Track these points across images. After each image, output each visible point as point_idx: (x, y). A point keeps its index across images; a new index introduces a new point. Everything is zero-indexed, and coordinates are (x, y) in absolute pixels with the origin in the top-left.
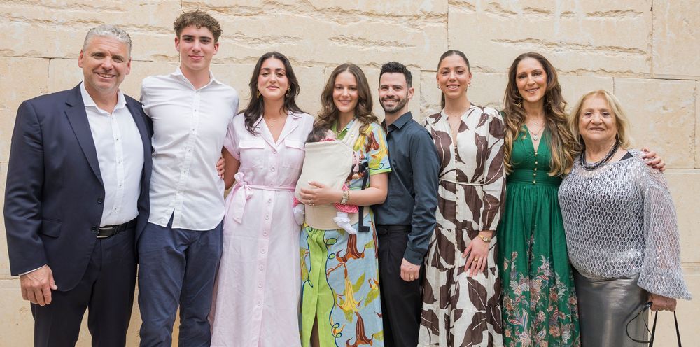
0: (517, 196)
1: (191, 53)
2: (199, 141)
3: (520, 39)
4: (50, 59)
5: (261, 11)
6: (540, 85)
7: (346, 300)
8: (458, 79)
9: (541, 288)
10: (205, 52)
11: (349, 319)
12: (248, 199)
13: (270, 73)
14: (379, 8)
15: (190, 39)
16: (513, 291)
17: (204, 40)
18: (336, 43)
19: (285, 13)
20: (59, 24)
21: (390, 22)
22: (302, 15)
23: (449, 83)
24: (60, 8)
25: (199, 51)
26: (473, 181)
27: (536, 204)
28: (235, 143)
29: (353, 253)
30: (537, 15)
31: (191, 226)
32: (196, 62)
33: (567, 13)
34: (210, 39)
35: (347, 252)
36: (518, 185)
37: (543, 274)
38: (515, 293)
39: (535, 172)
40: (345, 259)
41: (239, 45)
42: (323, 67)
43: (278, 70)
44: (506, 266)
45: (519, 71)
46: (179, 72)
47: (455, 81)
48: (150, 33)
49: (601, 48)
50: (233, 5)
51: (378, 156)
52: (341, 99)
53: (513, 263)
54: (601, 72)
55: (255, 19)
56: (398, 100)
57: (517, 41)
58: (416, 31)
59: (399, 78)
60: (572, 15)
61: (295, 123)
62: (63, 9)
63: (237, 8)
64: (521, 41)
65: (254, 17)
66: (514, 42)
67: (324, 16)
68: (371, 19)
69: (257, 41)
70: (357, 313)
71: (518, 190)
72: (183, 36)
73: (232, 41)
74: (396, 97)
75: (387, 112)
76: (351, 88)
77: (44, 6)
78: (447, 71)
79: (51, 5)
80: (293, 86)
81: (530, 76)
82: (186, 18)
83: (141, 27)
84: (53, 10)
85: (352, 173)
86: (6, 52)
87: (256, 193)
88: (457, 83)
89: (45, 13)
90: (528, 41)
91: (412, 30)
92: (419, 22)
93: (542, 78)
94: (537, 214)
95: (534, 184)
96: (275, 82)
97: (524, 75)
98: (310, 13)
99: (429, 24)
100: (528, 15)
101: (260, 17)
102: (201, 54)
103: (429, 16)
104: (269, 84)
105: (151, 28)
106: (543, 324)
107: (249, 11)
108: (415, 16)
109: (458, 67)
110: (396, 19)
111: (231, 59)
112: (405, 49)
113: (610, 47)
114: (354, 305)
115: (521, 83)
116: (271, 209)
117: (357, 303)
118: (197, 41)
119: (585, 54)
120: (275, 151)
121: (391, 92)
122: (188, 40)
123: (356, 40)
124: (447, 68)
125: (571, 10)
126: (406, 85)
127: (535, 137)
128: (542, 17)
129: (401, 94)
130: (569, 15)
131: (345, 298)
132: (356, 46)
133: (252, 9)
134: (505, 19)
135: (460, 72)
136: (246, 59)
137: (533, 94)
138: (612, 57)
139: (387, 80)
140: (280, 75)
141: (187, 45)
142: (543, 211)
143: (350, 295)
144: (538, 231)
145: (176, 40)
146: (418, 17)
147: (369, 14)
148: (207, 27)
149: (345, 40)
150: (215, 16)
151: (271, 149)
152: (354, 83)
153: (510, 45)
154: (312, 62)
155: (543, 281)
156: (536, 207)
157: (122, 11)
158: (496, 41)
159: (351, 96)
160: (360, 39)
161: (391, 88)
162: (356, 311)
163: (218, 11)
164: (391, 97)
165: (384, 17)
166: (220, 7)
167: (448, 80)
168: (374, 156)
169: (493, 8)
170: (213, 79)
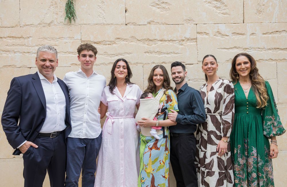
0: (239, 119)
1: (85, 62)
2: (90, 99)
3: (231, 47)
4: (30, 68)
5: (114, 42)
6: (247, 68)
7: (148, 168)
8: (212, 67)
9: (253, 162)
10: (91, 61)
11: (149, 176)
12: (113, 123)
13: (120, 67)
14: (165, 38)
15: (85, 56)
16: (240, 162)
17: (91, 56)
18: (148, 54)
19: (125, 42)
20: (33, 53)
21: (171, 43)
22: (132, 43)
23: (208, 69)
24: (33, 47)
25: (89, 61)
26: (214, 112)
27: (249, 123)
28: (105, 99)
29: (155, 147)
30: (238, 36)
31: (90, 137)
32: (88, 66)
33: (253, 34)
34: (93, 55)
35: (153, 146)
36: (240, 114)
37: (253, 155)
38: (240, 163)
39: (247, 107)
40: (151, 149)
41: (106, 58)
42: (142, 65)
43: (124, 66)
44: (235, 152)
45: (237, 62)
46: (80, 70)
47: (210, 68)
48: (69, 55)
49: (270, 49)
50: (102, 40)
51: (172, 105)
52: (157, 80)
53: (239, 150)
54: (270, 60)
55: (112, 46)
56: (181, 78)
57: (229, 48)
58: (183, 46)
59: (179, 68)
60: (255, 35)
61: (130, 89)
62: (34, 47)
63: (104, 42)
64: (231, 48)
65: (112, 45)
66: (228, 49)
67: (142, 43)
68: (162, 43)
69: (113, 55)
70: (152, 174)
71: (240, 117)
72: (82, 55)
73: (103, 56)
74: (179, 77)
75: (176, 84)
76: (161, 75)
77: (27, 46)
78: (207, 64)
79: (30, 46)
80: (129, 74)
81: (243, 64)
82: (83, 47)
83: (65, 53)
84: (30, 48)
85: (158, 112)
86: (13, 66)
87: (116, 120)
88: (211, 69)
89: (27, 49)
90: (235, 48)
91: (181, 46)
92: (184, 43)
93: (248, 65)
94: (250, 127)
95: (247, 113)
96: (122, 72)
97: (240, 64)
98: (136, 42)
99: (188, 43)
100: (234, 36)
101: (114, 45)
102: (90, 62)
103: (188, 40)
104: (120, 72)
105: (70, 53)
106: (255, 179)
107: (109, 43)
108: (182, 40)
109: (212, 62)
110: (173, 42)
111: (103, 64)
112: (178, 55)
113: (274, 48)
114: (151, 170)
115: (238, 68)
116: (123, 127)
117: (153, 169)
118: (88, 57)
119: (262, 52)
120: (123, 101)
121: (177, 75)
122: (84, 56)
123: (156, 52)
124: (206, 63)
125: (255, 32)
126: (183, 70)
127: (246, 91)
128: (241, 37)
129: (182, 75)
130: (254, 35)
131: (148, 167)
132: (156, 55)
133: (111, 42)
134: (223, 39)
135: (213, 64)
136: (109, 63)
137: (244, 73)
138: (276, 53)
139: (174, 70)
140: (125, 69)
141: (84, 59)
142: (252, 126)
143: (150, 166)
144: (250, 135)
145: (78, 56)
146: (183, 40)
147: (161, 41)
148: (91, 50)
149: (151, 52)
150: (95, 46)
151: (121, 100)
152: (162, 73)
153: (226, 50)
154: (137, 63)
155: (254, 159)
156: (249, 124)
157: (57, 46)
158: (219, 49)
159: (161, 79)
160: (158, 52)
161: (177, 73)
162: (152, 173)
163: (97, 44)
164: (177, 77)
165: (168, 41)
166: (97, 42)
167: (207, 68)
168: (170, 105)
169: (217, 34)
170: (94, 72)
